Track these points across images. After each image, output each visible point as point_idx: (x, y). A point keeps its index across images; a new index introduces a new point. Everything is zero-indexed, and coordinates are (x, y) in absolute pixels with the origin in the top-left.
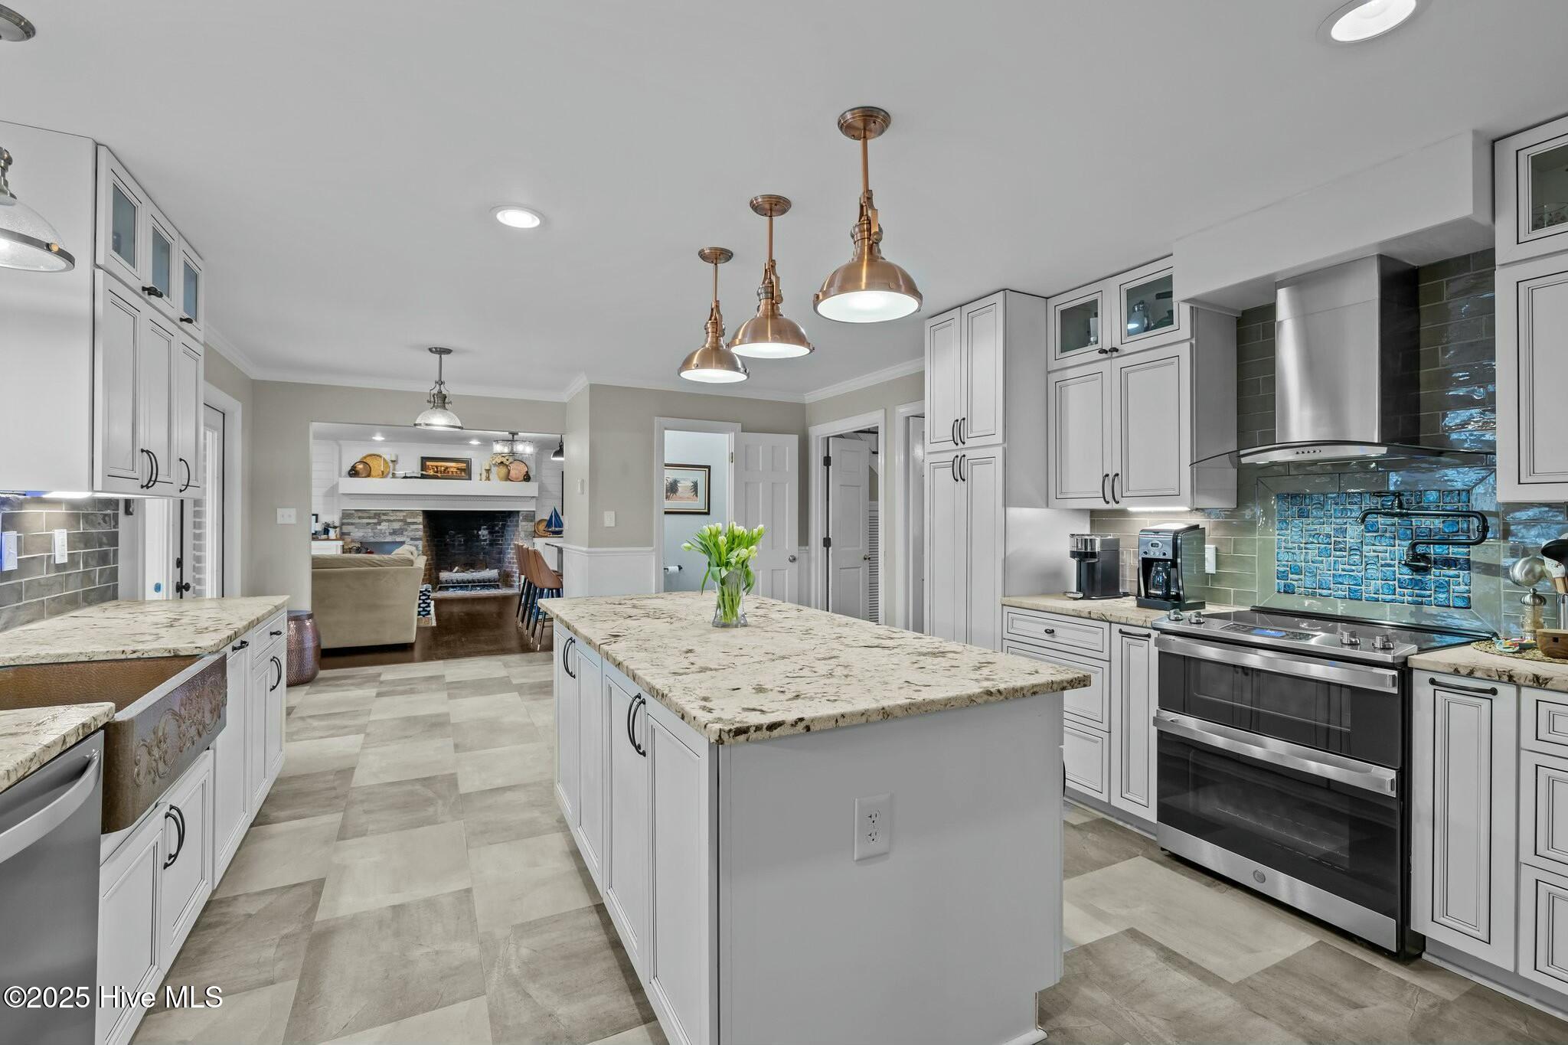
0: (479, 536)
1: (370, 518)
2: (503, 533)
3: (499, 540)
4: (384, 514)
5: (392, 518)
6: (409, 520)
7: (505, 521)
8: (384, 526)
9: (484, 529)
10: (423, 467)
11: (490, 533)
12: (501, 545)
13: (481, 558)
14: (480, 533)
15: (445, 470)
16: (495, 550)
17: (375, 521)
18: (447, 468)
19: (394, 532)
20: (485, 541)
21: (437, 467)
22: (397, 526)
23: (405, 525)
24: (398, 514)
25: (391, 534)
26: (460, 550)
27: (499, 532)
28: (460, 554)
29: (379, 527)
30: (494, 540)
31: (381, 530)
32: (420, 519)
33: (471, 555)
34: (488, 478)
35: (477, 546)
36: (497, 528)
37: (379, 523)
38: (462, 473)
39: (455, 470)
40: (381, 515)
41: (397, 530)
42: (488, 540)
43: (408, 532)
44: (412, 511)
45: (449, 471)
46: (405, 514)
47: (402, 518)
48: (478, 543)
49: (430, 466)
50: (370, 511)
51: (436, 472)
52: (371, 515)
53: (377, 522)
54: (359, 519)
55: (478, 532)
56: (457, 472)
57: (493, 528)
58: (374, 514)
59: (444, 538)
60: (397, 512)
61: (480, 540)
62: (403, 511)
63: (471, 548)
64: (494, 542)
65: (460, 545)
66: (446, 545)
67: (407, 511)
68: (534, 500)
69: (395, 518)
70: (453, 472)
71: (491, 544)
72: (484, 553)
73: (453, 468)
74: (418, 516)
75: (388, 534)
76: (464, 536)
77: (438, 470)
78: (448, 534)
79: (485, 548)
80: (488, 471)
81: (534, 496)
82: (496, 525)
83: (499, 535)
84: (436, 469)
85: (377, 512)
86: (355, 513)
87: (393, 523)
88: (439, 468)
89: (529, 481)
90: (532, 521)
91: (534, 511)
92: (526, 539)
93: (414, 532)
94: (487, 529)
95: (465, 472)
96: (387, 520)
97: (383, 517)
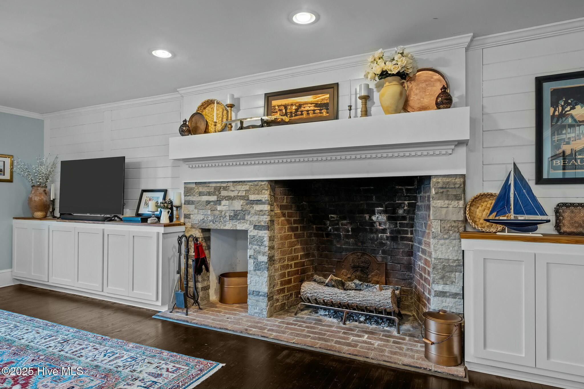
0: (372, 223)
1: (209, 194)
2: (412, 219)
3: (406, 232)
4: (225, 188)
5: (232, 194)
6: (252, 197)
7: (415, 198)
8: (224, 206)
9: (380, 213)
10: (269, 109)
11: (389, 219)
12: (411, 240)
13: (379, 259)
14: (374, 218)
15: (297, 110)
16: (402, 247)
17: (214, 198)
18: (300, 106)
19: (236, 216)
20: (384, 231)
21: (286, 107)
22: (238, 205)
23: (247, 204)
24: (239, 187)
25: (232, 218)
26: (347, 243)
27: (404, 218)
28: (347, 250)
29: (219, 208)
30: (399, 232)
31: (221, 211)
32: (265, 196)
33: (363, 254)
34: (366, 113)
35: (372, 239)
36: (401, 212)
37: (218, 202)
38: (323, 111)
39: (312, 108)
40: (222, 189)
41: (238, 212)
42: (388, 231)
43: (249, 216)
44: (256, 183)
45: (302, 111)
46: (247, 187)
47: (244, 194)
48: (372, 236)
49: (277, 107)
50: (211, 185)
51: (286, 114)
52: (212, 190)
53: (217, 201)
54: (200, 196)
55: (370, 217)
56: (314, 110)
57: (394, 211)
58: (215, 188)
59: (325, 224)
60: (239, 185)
61: (374, 230)
62: (245, 183)
63: (363, 243)
64: (399, 236)
65: (347, 236)
66: (328, 235)
67: (250, 184)
68: (462, 151)
69: (235, 194)
70: (308, 111)
71: (393, 239)
72: (384, 252)
73: (310, 105)
74: (263, 191)
75: (228, 218)
76: (351, 224)
77: (288, 111)
78: (328, 219)
79: (384, 244)
80: (366, 99)
81: (460, 143)
82: (400, 206)
83: (407, 224)
84: (284, 111)
85: (218, 185)
86: (196, 188)
87: (234, 201)
88: (289, 107)
89: (449, 107)
90: (457, 198)
91: (463, 176)
92: (446, 236)
93: (257, 216)
94: (385, 212)
95: (327, 109)
96: (227, 196)
97: (224, 193)
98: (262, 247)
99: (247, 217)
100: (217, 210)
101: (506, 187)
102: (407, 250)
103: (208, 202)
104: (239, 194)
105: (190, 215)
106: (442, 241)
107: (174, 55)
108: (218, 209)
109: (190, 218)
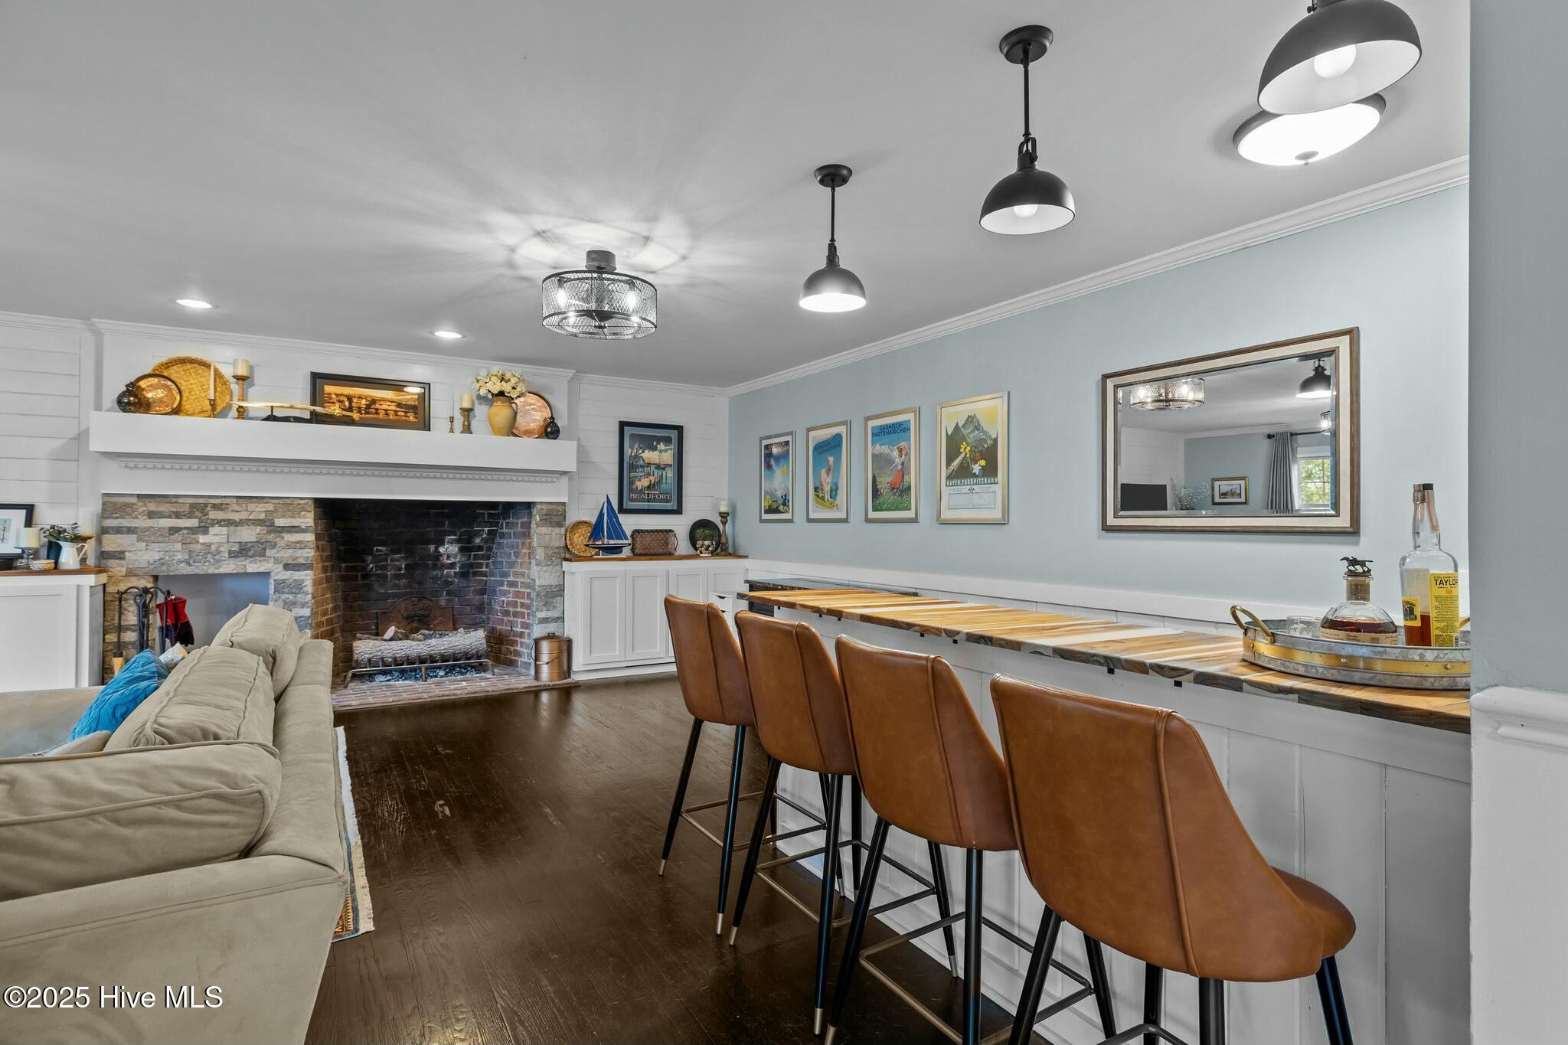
0: (437, 556)
1: (178, 515)
2: (490, 549)
3: (480, 565)
4: (215, 507)
5: (236, 517)
6: (280, 522)
7: (497, 524)
8: (216, 536)
9: (451, 542)
10: (316, 397)
11: (461, 550)
12: (485, 574)
13: (443, 603)
14: (442, 550)
15: (368, 407)
16: (474, 583)
17: (193, 523)
18: (374, 401)
19: (243, 551)
20: (452, 566)
21: (350, 398)
22: (249, 534)
23: (269, 532)
24: (252, 506)
25: (233, 555)
26: (398, 586)
27: (480, 548)
28: (394, 596)
29: (202, 539)
30: (471, 565)
31: (208, 545)
32: (308, 519)
33: (421, 599)
34: (467, 429)
35: (435, 578)
36: (478, 541)
37: (204, 529)
38: (409, 414)
39: (394, 408)
40: (209, 509)
41: (250, 544)
42: (458, 565)
43: (274, 551)
44: (288, 501)
45: (377, 409)
46: (270, 507)
47: (262, 516)
48: (435, 573)
49: (334, 396)
50: (181, 500)
51: (350, 409)
52: (186, 509)
53: (199, 527)
54: (150, 518)
55: (436, 548)
56: (396, 411)
57: (469, 540)
58: (192, 506)
59: (363, 561)
60: (251, 502)
61: (439, 565)
62: (265, 501)
63: (420, 583)
64: (471, 571)
65: (397, 577)
66: (366, 576)
67: (277, 501)
68: (565, 479)
69: (244, 516)
70: (386, 410)
71: (464, 575)
72: (449, 593)
73: (390, 404)
74: (303, 513)
75: (227, 555)
76: (406, 558)
77: (354, 405)
78: (371, 553)
79: (451, 583)
80: (467, 412)
81: (565, 473)
82: (478, 533)
83: (483, 555)
84: (347, 403)
85: (201, 501)
86: (140, 504)
87: (239, 528)
88: (355, 400)
89: (555, 439)
90: (560, 525)
91: (564, 504)
92: (549, 563)
93: (291, 551)
94: (458, 541)
95: (416, 413)
96: (224, 520)
97: (214, 515)
98: (299, 596)
99: (268, 553)
100: (198, 542)
101: (601, 515)
102: (479, 587)
103: (174, 530)
104: (251, 517)
105: (123, 552)
106: (545, 568)
107: (216, 306)
108: (201, 541)
109: (123, 559)
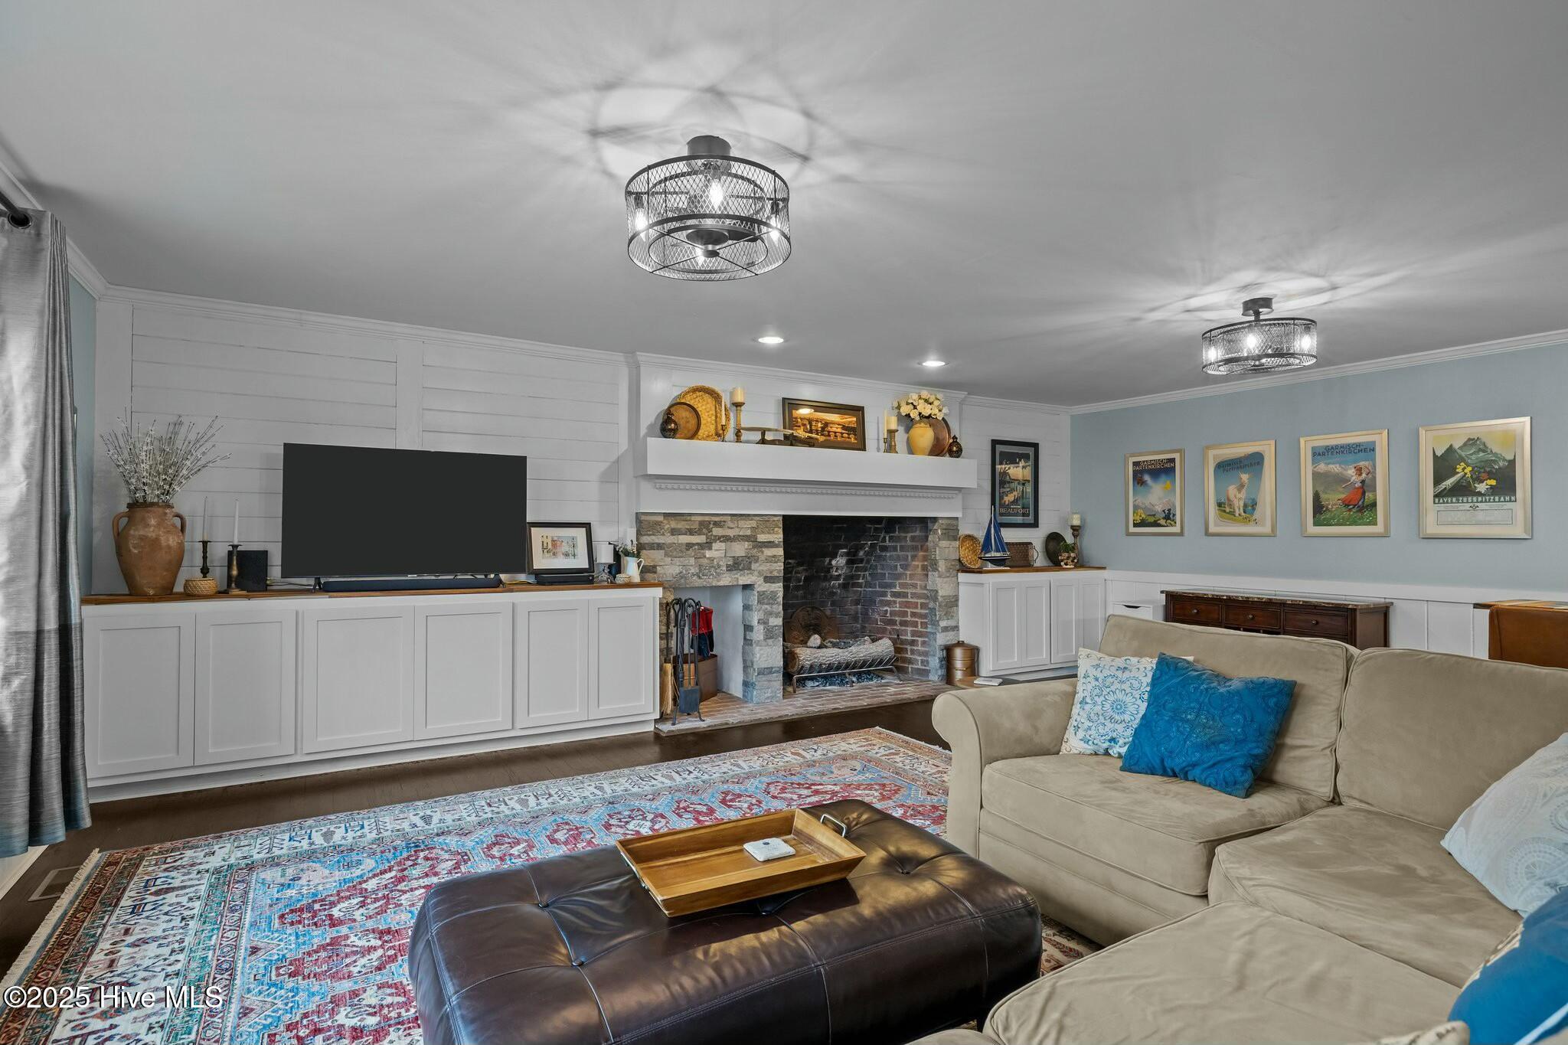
1: (691, 532)
2: (869, 561)
4: (717, 524)
5: (731, 533)
6: (762, 538)
8: (717, 551)
9: (842, 555)
10: (787, 421)
15: (823, 429)
17: (700, 539)
18: (826, 424)
19: (736, 565)
21: (809, 422)
22: (740, 549)
23: (754, 547)
24: (742, 523)
25: (730, 568)
29: (708, 554)
31: (711, 559)
32: (778, 536)
34: (894, 450)
37: (708, 545)
38: (851, 436)
39: (839, 430)
40: (713, 526)
41: (740, 559)
43: (757, 564)
44: (766, 518)
45: (829, 432)
46: (753, 524)
47: (748, 533)
49: (799, 420)
50: (693, 518)
52: (696, 526)
53: (707, 543)
54: (672, 535)
56: (842, 433)
58: (701, 523)
60: (741, 520)
62: (750, 518)
64: (851, 582)
67: (758, 518)
68: (960, 495)
69: (735, 532)
70: (835, 433)
73: (837, 426)
74: (776, 529)
75: (725, 568)
77: (813, 427)
80: (894, 434)
81: (962, 490)
83: (862, 568)
84: (808, 427)
85: (707, 518)
86: (665, 521)
87: (733, 543)
88: (814, 423)
89: (958, 457)
90: (955, 538)
91: (957, 518)
92: (948, 575)
93: (768, 564)
95: (855, 435)
96: (723, 536)
97: (717, 531)
98: (774, 606)
99: (754, 566)
100: (705, 557)
101: (989, 528)
102: (855, 598)
103: (689, 546)
104: (742, 533)
105: (655, 567)
106: (945, 579)
108: (707, 556)
109: (655, 572)
